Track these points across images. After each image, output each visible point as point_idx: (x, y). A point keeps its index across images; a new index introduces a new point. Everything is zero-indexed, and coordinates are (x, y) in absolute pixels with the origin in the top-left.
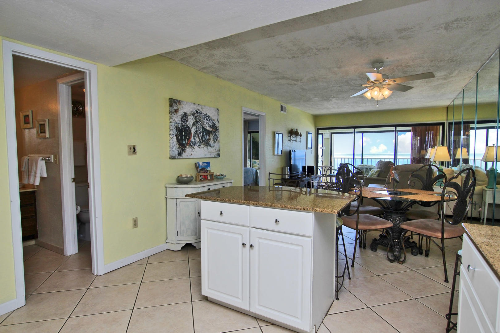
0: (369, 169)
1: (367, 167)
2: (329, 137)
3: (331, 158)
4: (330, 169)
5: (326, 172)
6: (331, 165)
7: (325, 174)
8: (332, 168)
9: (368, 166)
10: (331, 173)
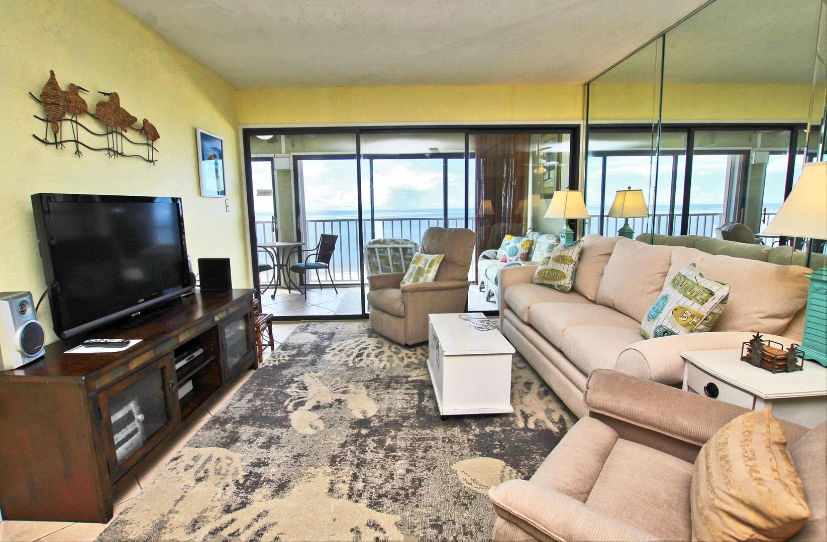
0: (401, 250)
1: (396, 246)
2: (288, 168)
3: (298, 223)
4: (296, 249)
5: (288, 259)
6: (299, 239)
7: (286, 266)
8: (303, 248)
9: (398, 243)
10: (300, 261)
